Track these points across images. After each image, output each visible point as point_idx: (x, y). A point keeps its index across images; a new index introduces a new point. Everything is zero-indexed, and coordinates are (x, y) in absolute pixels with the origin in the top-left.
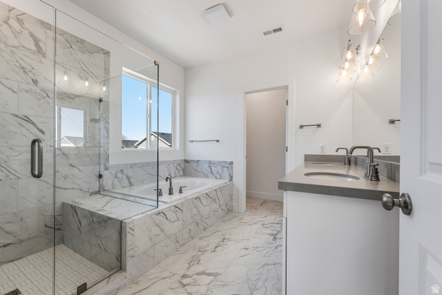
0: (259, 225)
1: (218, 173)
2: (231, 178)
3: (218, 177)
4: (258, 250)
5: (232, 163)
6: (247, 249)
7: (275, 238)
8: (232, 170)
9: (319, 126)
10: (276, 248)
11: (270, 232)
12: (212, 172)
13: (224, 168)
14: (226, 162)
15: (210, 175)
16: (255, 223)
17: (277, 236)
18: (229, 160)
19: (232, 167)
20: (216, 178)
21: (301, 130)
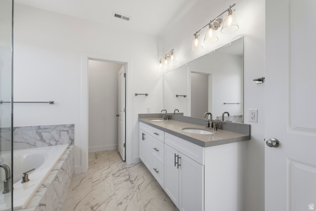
0: (111, 177)
1: (53, 138)
2: (72, 141)
3: (53, 142)
4: (129, 198)
5: (73, 126)
6: (121, 203)
7: (132, 182)
8: (73, 133)
9: (146, 95)
10: (139, 189)
11: (123, 179)
12: (42, 139)
13: (62, 133)
14: (64, 126)
15: (39, 143)
16: (106, 177)
17: (131, 179)
18: (69, 123)
19: (73, 130)
20: (50, 145)
21: (136, 97)
